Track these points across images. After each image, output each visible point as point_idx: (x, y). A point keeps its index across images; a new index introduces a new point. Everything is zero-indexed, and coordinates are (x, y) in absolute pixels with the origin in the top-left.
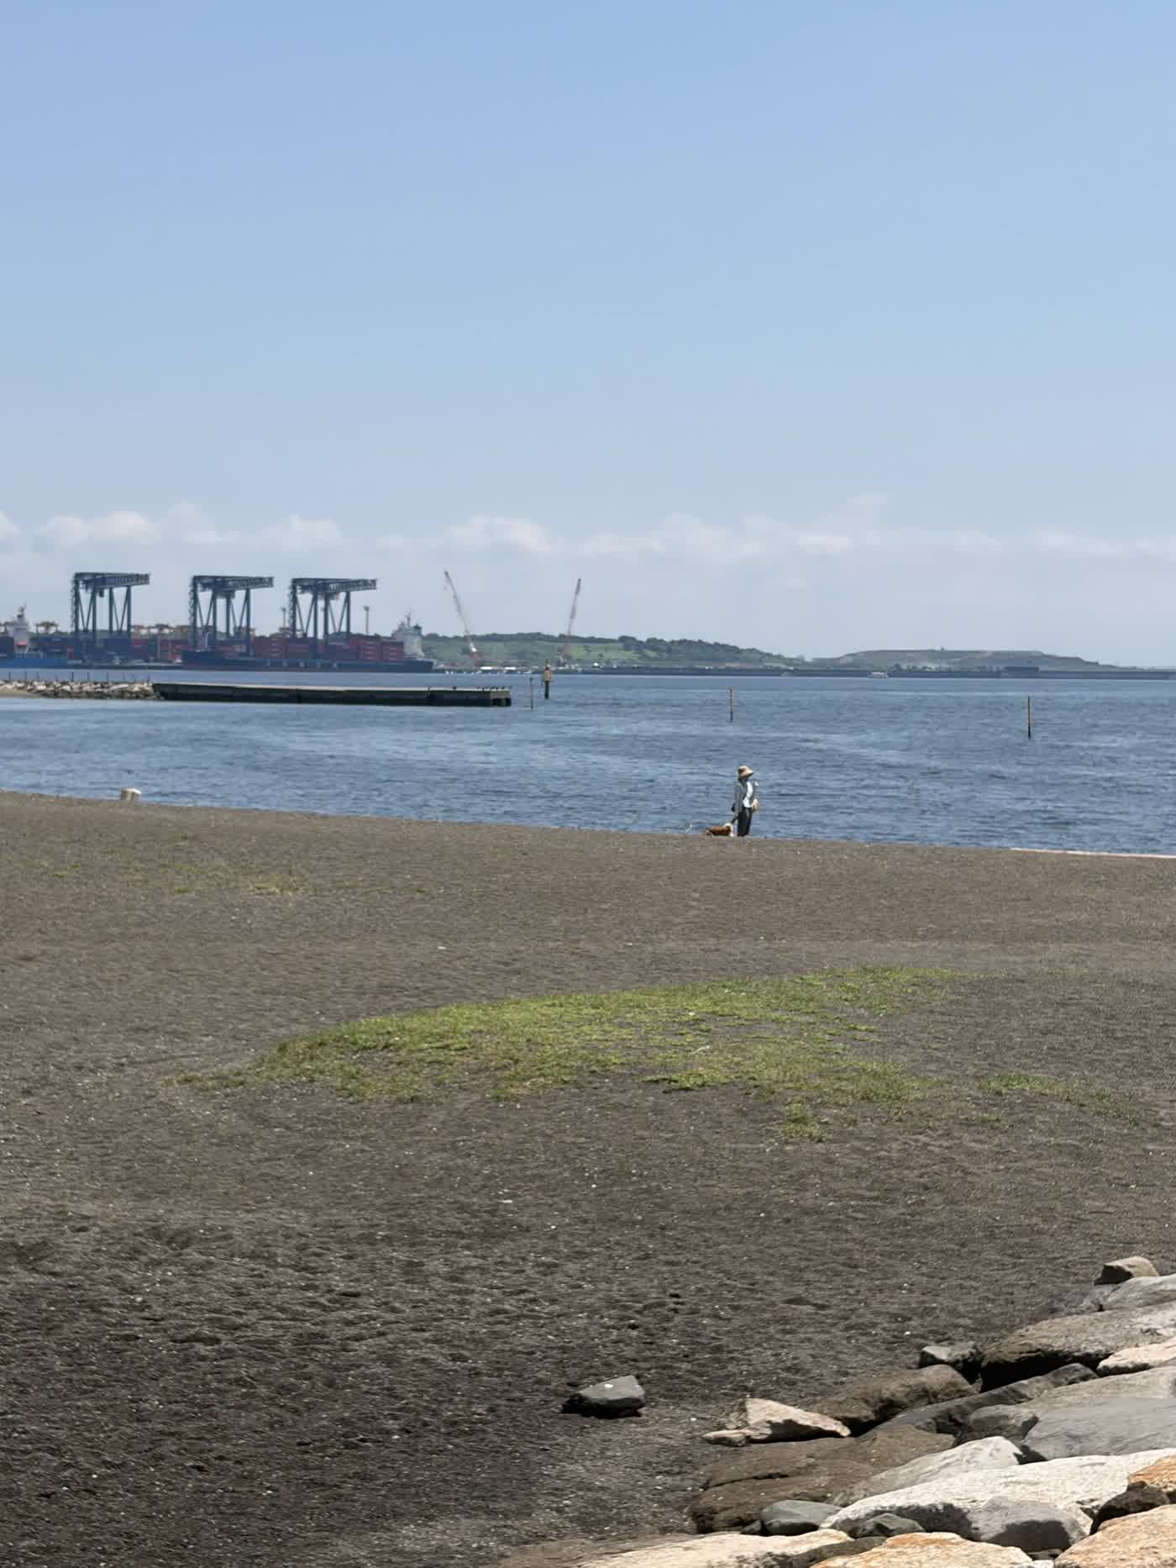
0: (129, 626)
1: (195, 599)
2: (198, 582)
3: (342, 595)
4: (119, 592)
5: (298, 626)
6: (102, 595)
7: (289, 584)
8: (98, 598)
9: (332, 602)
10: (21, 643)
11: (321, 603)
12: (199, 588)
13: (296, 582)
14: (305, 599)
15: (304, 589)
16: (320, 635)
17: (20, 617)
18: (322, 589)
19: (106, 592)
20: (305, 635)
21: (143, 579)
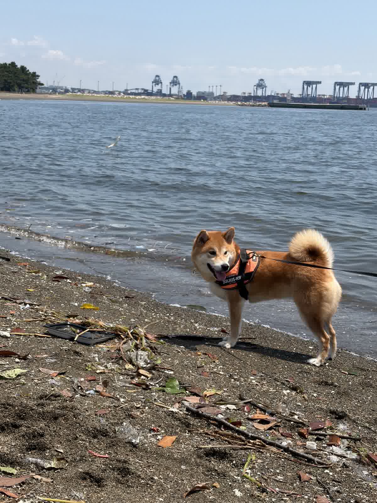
0: (316, 95)
1: (335, 88)
2: (336, 84)
3: (372, 87)
4: (314, 86)
5: (360, 96)
6: (310, 87)
7: (359, 84)
8: (309, 87)
9: (370, 90)
10: (289, 99)
11: (366, 90)
12: (336, 85)
13: (360, 84)
14: (362, 88)
15: (362, 86)
16: (366, 98)
17: (289, 92)
18: (367, 86)
19: (311, 86)
20: (362, 98)
21: (320, 83)
